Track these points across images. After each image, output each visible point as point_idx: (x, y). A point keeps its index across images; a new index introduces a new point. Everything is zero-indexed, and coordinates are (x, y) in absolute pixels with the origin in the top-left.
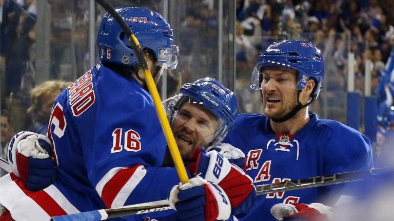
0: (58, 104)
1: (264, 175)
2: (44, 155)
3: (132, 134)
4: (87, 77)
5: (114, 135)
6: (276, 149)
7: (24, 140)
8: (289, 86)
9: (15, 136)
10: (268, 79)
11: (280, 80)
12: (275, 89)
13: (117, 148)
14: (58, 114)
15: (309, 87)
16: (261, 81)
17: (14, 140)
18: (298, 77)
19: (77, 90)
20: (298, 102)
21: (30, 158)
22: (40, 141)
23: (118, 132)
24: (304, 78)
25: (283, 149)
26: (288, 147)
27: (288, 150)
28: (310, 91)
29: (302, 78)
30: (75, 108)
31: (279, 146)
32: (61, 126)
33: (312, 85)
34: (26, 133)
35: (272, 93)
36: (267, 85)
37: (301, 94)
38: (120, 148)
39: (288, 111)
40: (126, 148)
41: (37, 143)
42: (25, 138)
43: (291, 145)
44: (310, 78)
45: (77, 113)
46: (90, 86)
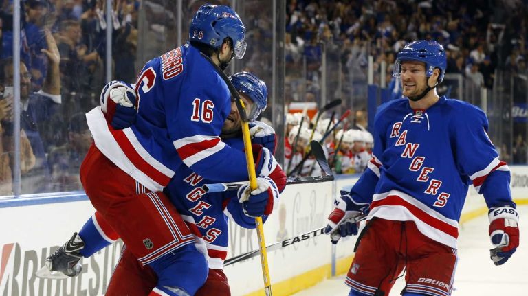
0: (151, 68)
1: (402, 141)
2: (129, 104)
3: (208, 104)
4: (177, 52)
5: (194, 104)
6: (412, 121)
7: (115, 89)
8: (421, 75)
9: (109, 84)
10: (405, 71)
11: (414, 71)
12: (410, 77)
13: (196, 117)
14: (149, 75)
15: (436, 74)
16: (400, 71)
17: (108, 86)
18: (426, 68)
19: (169, 61)
20: (427, 85)
21: (118, 104)
22: (128, 93)
23: (197, 102)
24: (431, 68)
25: (416, 121)
26: (420, 119)
27: (420, 122)
28: (436, 77)
29: (429, 68)
30: (165, 74)
31: (413, 119)
32: (149, 85)
33: (438, 73)
34: (119, 83)
35: (409, 80)
36: (405, 75)
37: (430, 80)
38: (197, 118)
39: (420, 93)
40: (203, 119)
41: (126, 95)
42: (116, 87)
43: (423, 118)
44: (436, 68)
45: (166, 77)
46: (180, 60)
